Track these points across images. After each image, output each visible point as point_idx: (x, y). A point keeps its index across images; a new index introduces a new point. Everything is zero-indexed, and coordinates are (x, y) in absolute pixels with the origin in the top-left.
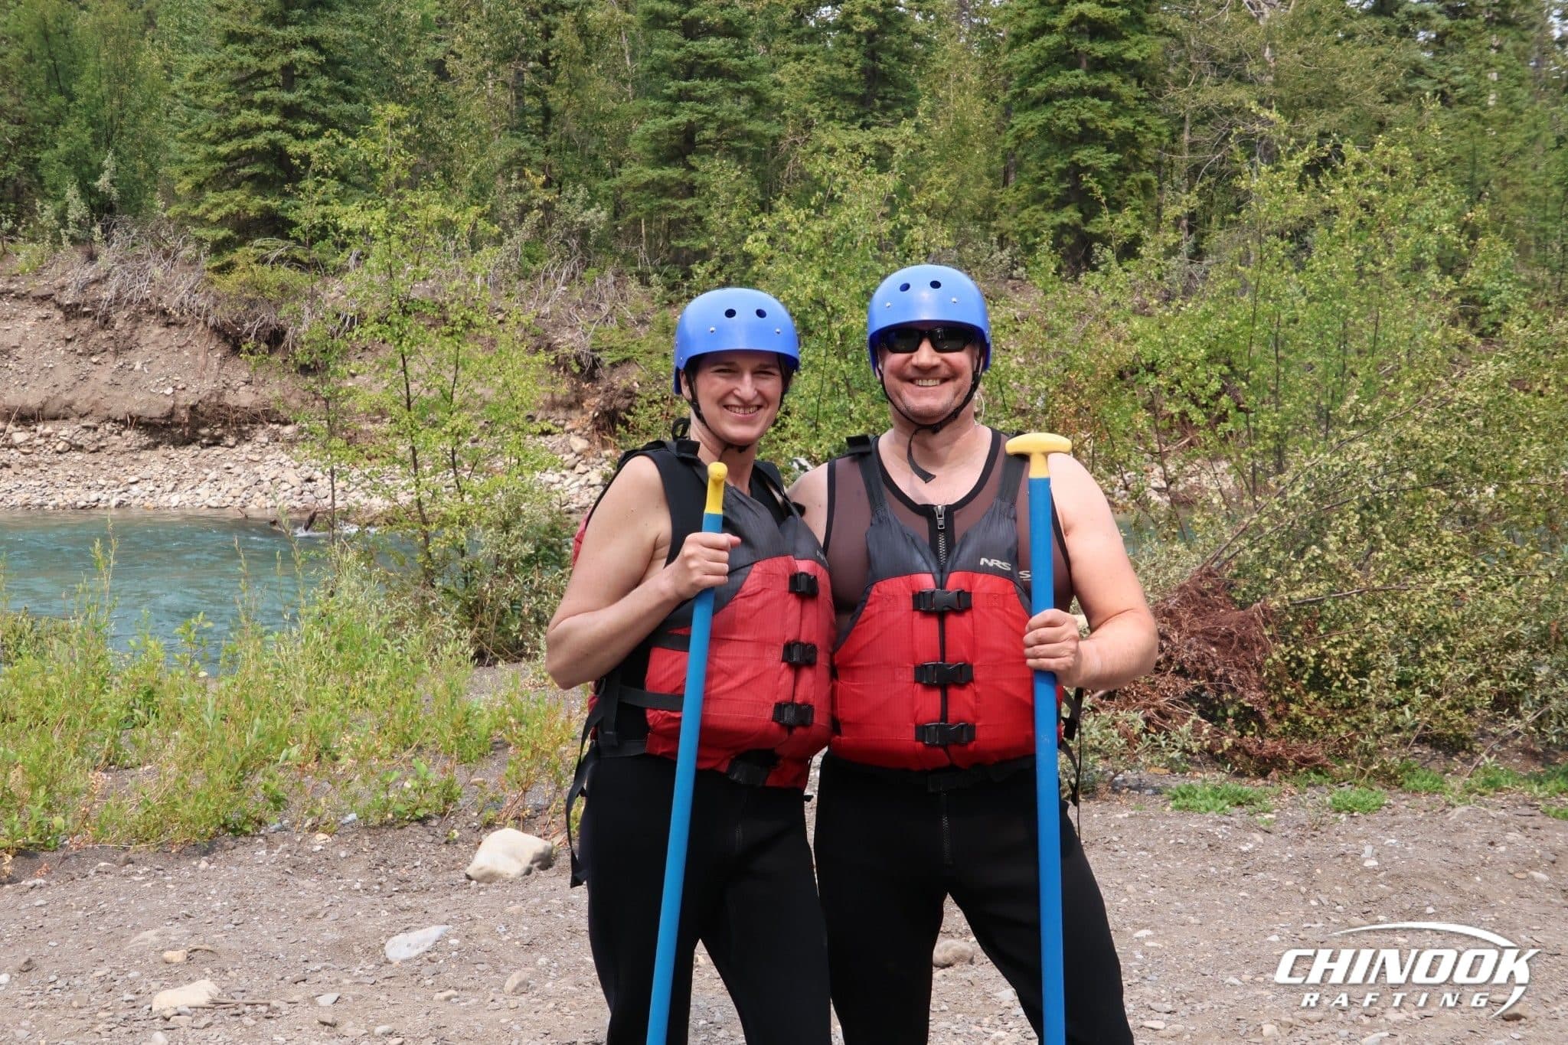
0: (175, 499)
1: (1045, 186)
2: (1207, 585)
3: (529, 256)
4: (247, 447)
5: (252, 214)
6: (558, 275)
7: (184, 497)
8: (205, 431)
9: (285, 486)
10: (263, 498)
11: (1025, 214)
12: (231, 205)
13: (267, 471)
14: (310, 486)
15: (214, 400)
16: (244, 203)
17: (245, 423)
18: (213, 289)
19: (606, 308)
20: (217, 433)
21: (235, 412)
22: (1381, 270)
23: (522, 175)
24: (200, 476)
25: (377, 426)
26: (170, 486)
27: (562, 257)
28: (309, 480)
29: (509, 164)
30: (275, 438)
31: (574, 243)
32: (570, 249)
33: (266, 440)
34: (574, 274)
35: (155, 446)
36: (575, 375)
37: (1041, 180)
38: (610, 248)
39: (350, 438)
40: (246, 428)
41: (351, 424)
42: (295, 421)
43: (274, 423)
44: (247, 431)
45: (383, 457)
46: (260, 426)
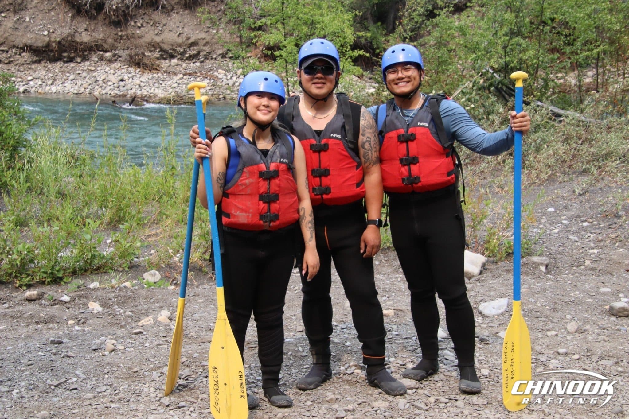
0: (54, 89)
4: (88, 63)
7: (58, 88)
8: (65, 54)
9: (110, 83)
10: (100, 89)
13: (100, 75)
14: (122, 83)
15: (70, 38)
17: (86, 51)
20: (72, 55)
21: (81, 45)
24: (65, 77)
25: (153, 53)
26: (50, 82)
28: (122, 80)
30: (101, 59)
33: (96, 59)
35: (39, 62)
36: (251, 29)
39: (140, 59)
40: (86, 53)
41: (140, 52)
42: (111, 50)
43: (100, 51)
44: (87, 55)
45: (157, 69)
46: (93, 52)
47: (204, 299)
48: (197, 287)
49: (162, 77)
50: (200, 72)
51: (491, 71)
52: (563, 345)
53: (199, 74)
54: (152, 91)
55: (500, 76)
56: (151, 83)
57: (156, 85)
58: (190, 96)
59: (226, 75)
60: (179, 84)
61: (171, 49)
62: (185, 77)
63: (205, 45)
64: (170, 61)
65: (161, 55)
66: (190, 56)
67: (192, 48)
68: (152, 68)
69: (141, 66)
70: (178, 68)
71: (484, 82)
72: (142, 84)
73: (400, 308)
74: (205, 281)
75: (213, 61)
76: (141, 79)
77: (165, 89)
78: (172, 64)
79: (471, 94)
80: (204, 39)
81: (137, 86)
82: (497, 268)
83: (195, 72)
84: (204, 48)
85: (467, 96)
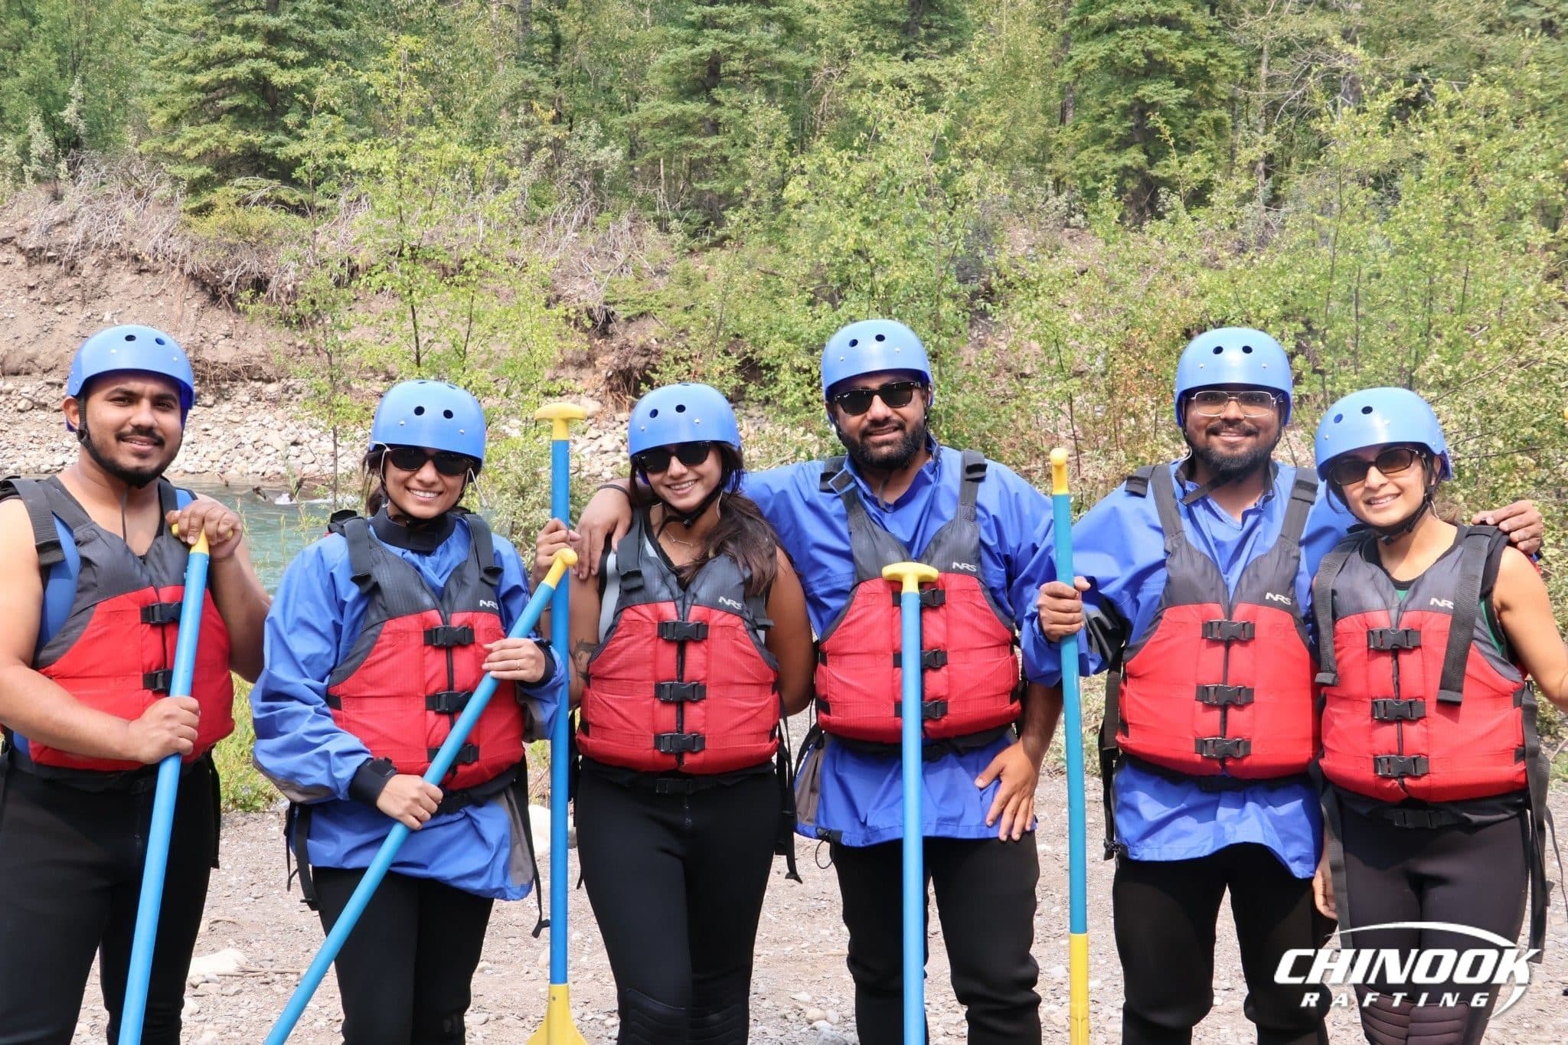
1: (1107, 125)
3: (536, 199)
4: (227, 407)
5: (233, 151)
6: (568, 220)
10: (244, 463)
11: (1084, 156)
12: (210, 140)
13: (248, 433)
14: (294, 450)
16: (224, 138)
17: (225, 380)
18: (190, 233)
19: (621, 256)
21: (214, 368)
22: (1472, 221)
23: (529, 109)
27: (573, 200)
29: (515, 97)
31: (586, 184)
32: (581, 191)
33: (247, 399)
34: (586, 220)
36: (586, 330)
37: (1101, 118)
38: (626, 190)
40: (224, 386)
42: (279, 379)
43: (256, 380)
44: (227, 390)
46: (241, 384)
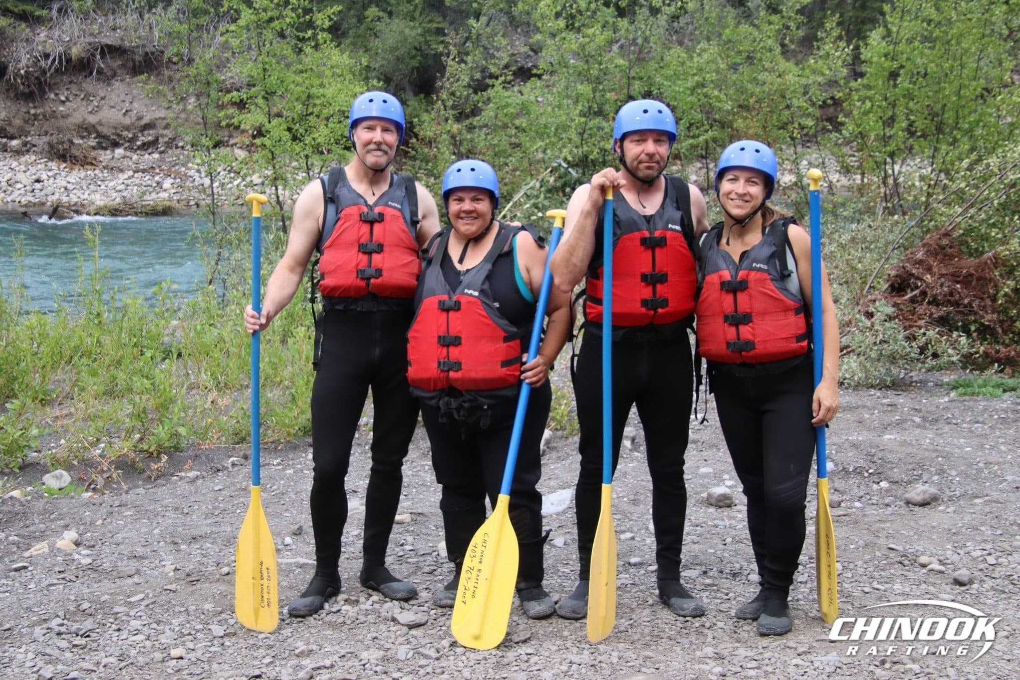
2: (945, 242)
9: (19, 186)
14: (38, 186)
25: (85, 140)
28: (38, 181)
30: (5, 149)
39: (65, 149)
41: (66, 139)
42: (20, 136)
45: (92, 164)
47: (133, 510)
48: (127, 492)
49: (100, 175)
50: (160, 167)
51: (565, 165)
52: (637, 552)
53: (157, 171)
54: (86, 196)
55: (577, 172)
56: (84, 184)
57: (92, 187)
58: (144, 203)
59: (199, 171)
60: (128, 185)
61: (113, 134)
62: (136, 175)
63: (167, 127)
64: (113, 151)
65: (98, 143)
66: (144, 144)
67: (146, 132)
68: (85, 162)
69: (68, 159)
70: (126, 162)
71: (556, 181)
72: (70, 187)
73: (420, 511)
74: (140, 483)
75: (178, 151)
76: (68, 179)
77: (105, 194)
78: (116, 156)
79: (537, 197)
80: (164, 118)
81: (62, 190)
82: (566, 446)
83: (153, 168)
84: (165, 132)
85: (532, 201)
